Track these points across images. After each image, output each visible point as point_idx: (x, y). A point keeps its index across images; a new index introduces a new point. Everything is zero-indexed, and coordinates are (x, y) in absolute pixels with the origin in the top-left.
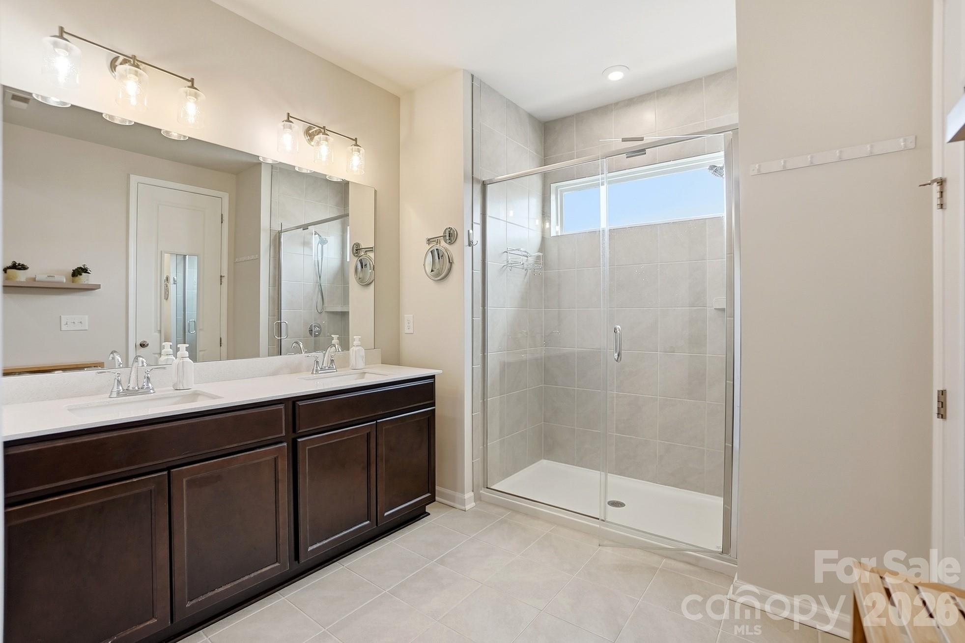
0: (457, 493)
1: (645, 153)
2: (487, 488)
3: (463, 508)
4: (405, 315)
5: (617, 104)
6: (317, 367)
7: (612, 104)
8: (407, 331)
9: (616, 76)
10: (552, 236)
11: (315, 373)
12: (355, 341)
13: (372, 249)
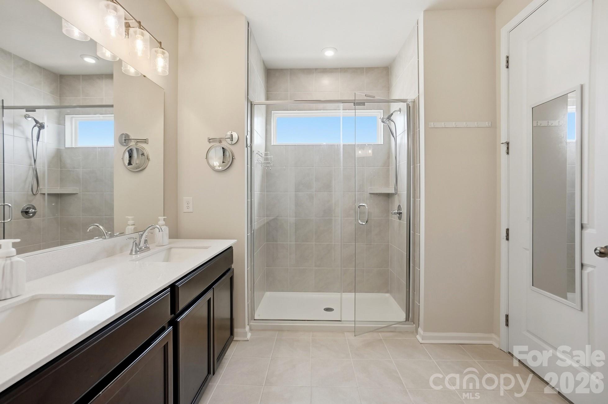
0: (239, 329)
1: (365, 105)
2: (254, 320)
3: (246, 339)
4: (184, 198)
5: (316, 69)
6: (136, 248)
7: (313, 69)
8: (185, 210)
9: (329, 54)
10: (272, 145)
11: (134, 253)
12: (159, 221)
13: (145, 141)
